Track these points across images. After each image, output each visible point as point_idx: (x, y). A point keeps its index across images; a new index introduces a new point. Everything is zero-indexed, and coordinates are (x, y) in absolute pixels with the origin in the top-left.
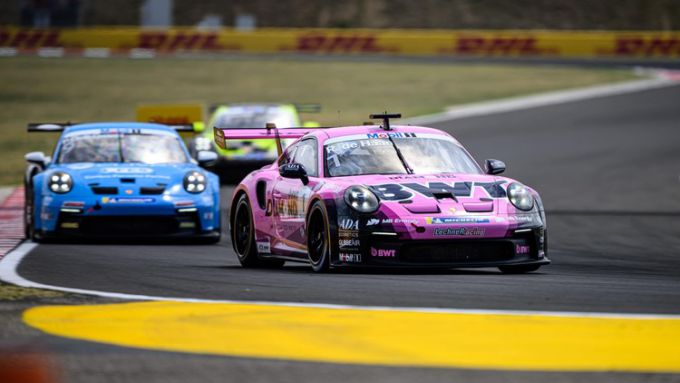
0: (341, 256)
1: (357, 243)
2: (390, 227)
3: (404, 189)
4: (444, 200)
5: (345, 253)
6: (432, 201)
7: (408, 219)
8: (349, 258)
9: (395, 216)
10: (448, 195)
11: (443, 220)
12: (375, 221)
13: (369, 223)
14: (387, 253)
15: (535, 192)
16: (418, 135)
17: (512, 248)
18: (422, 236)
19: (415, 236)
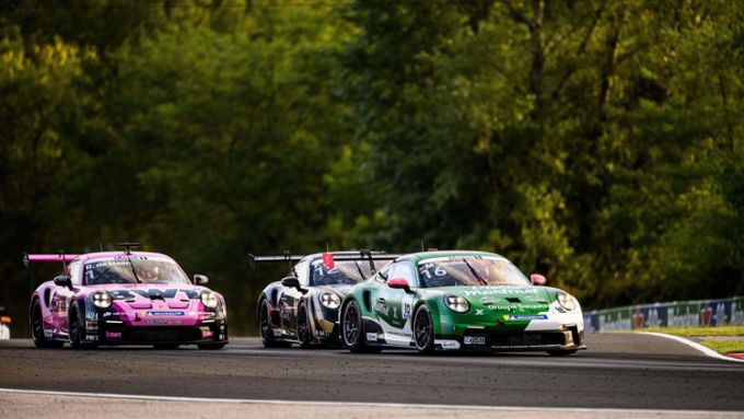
0: (87, 337)
1: (97, 328)
2: (117, 318)
3: (131, 293)
4: (156, 301)
5: (90, 334)
6: (148, 301)
7: (131, 314)
8: (92, 337)
9: (121, 310)
10: (160, 298)
11: (153, 313)
12: (108, 314)
13: (105, 315)
14: (116, 335)
15: (221, 296)
16: (149, 258)
17: (200, 332)
18: (138, 324)
19: (134, 324)
